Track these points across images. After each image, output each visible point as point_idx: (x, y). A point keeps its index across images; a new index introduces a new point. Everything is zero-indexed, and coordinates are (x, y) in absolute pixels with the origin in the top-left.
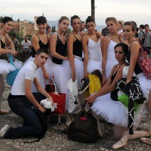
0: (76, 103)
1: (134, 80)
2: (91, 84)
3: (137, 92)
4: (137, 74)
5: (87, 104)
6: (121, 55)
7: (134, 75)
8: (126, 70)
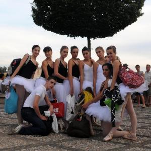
1: (116, 88)
5: (82, 110)
6: (107, 72)
7: (116, 85)
8: (110, 82)
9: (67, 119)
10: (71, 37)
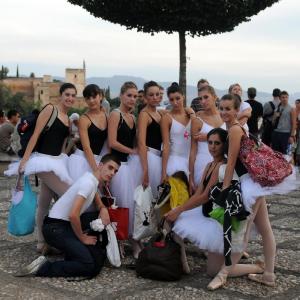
0: (146, 223)
2: (174, 192)
3: (236, 203)
4: (239, 176)
7: (235, 177)
9: (136, 236)
10: (145, 31)
